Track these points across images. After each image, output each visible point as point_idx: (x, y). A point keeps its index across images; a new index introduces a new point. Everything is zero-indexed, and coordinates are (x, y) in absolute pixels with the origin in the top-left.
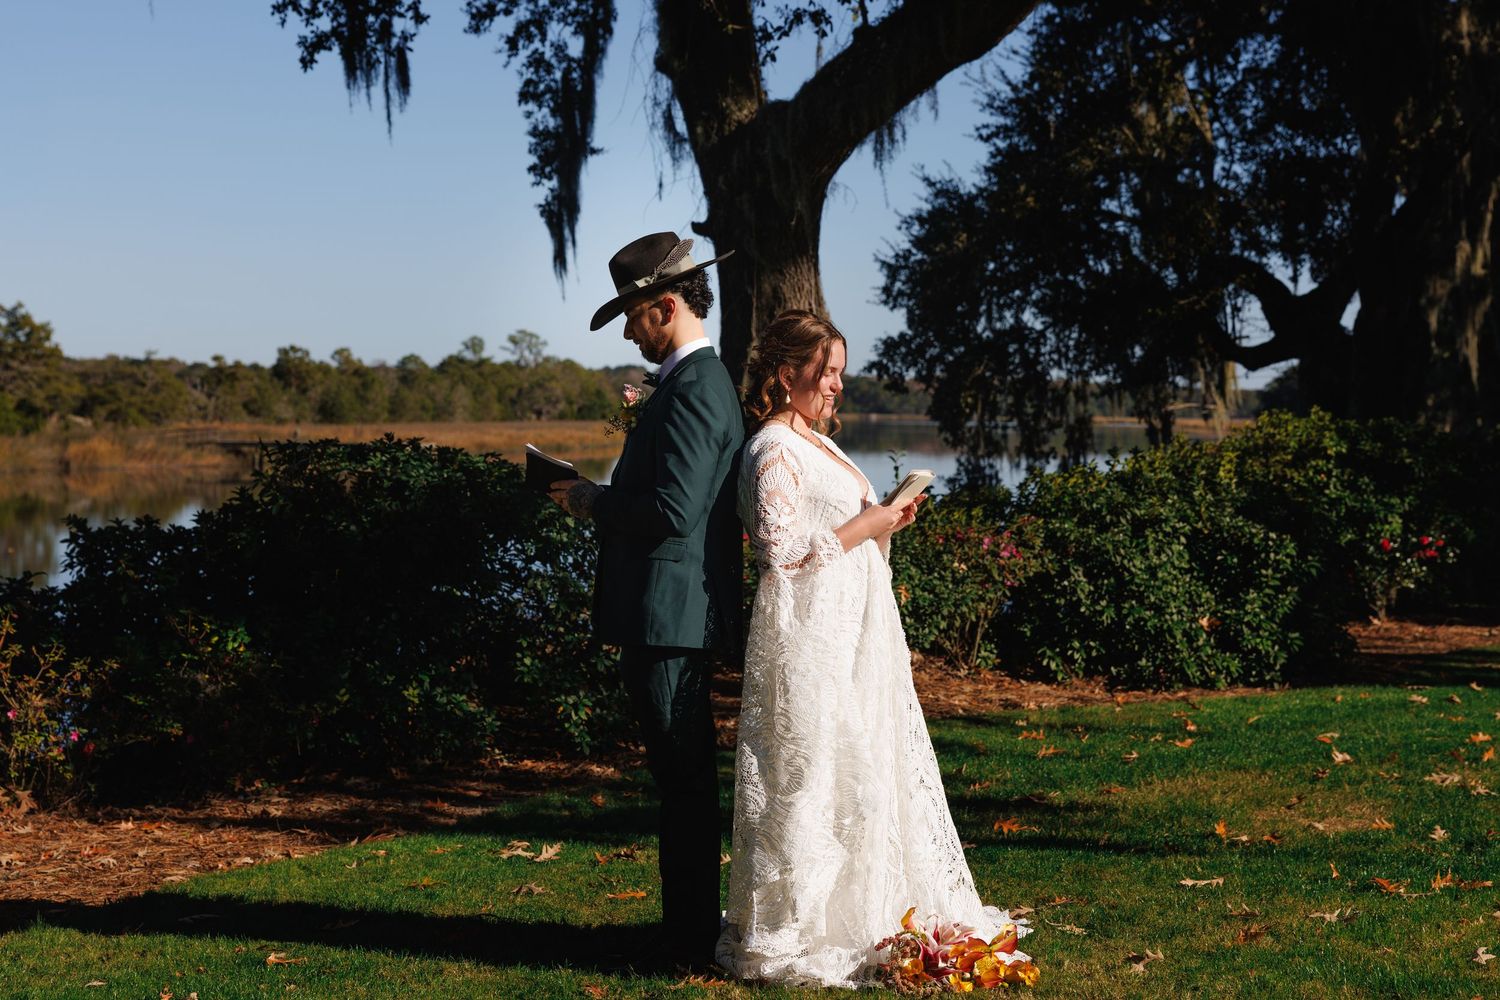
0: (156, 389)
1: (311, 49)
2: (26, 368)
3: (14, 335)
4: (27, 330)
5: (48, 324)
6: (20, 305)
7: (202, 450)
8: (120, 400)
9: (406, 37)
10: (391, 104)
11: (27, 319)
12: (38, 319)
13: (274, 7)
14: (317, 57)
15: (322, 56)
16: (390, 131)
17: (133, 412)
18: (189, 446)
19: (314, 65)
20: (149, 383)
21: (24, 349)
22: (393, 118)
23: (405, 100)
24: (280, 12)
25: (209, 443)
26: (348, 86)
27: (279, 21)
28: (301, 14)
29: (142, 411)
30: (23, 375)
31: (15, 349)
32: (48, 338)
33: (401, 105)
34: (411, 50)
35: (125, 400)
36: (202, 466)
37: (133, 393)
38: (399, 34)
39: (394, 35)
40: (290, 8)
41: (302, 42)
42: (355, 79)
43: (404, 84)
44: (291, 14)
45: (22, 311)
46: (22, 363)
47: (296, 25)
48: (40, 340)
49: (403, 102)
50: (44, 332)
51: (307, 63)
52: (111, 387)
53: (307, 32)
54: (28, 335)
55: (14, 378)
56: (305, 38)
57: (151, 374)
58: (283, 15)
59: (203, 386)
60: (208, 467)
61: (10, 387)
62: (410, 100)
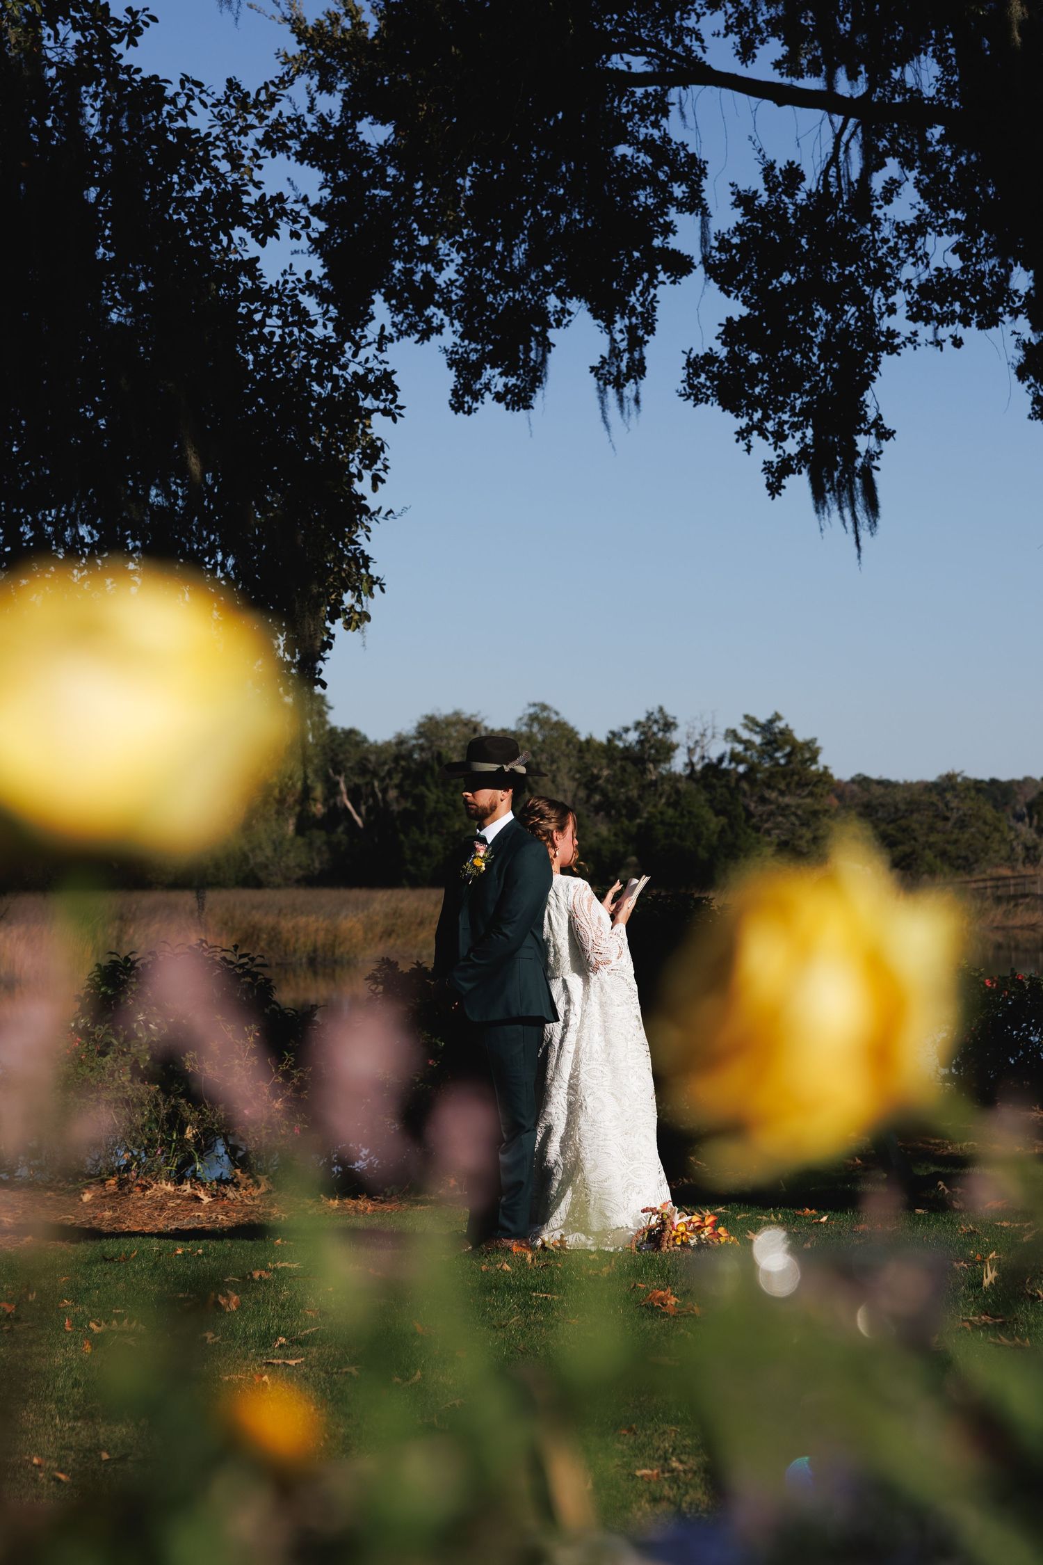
0: (962, 824)
1: (776, 476)
2: (787, 800)
3: (772, 757)
4: (788, 749)
5: (814, 741)
6: (777, 717)
7: (1016, 905)
8: (915, 839)
9: (871, 456)
10: (859, 528)
11: (786, 734)
12: (801, 736)
13: (737, 433)
14: (784, 482)
15: (789, 481)
16: (859, 557)
17: (929, 855)
18: (998, 900)
19: (782, 491)
20: (954, 816)
21: (784, 776)
22: (861, 544)
23: (875, 522)
24: (744, 439)
25: (1025, 896)
26: (817, 511)
27: (746, 447)
28: (767, 439)
29: (943, 854)
30: (784, 810)
31: (772, 775)
32: (814, 759)
33: (870, 528)
34: (878, 469)
35: (922, 839)
36: (1014, 928)
37: (932, 829)
38: (863, 454)
39: (858, 454)
40: (755, 433)
41: (768, 468)
42: (825, 502)
43: (873, 506)
44: (755, 438)
45: (781, 725)
46: (782, 793)
47: (764, 450)
48: (804, 762)
49: (873, 525)
50: (810, 751)
51: (774, 489)
52: (903, 822)
53: (772, 456)
54: (788, 756)
55: (771, 814)
56: (771, 463)
57: (954, 803)
58: (746, 441)
59: (1031, 818)
60: (1022, 928)
61: (767, 826)
62: (880, 522)
